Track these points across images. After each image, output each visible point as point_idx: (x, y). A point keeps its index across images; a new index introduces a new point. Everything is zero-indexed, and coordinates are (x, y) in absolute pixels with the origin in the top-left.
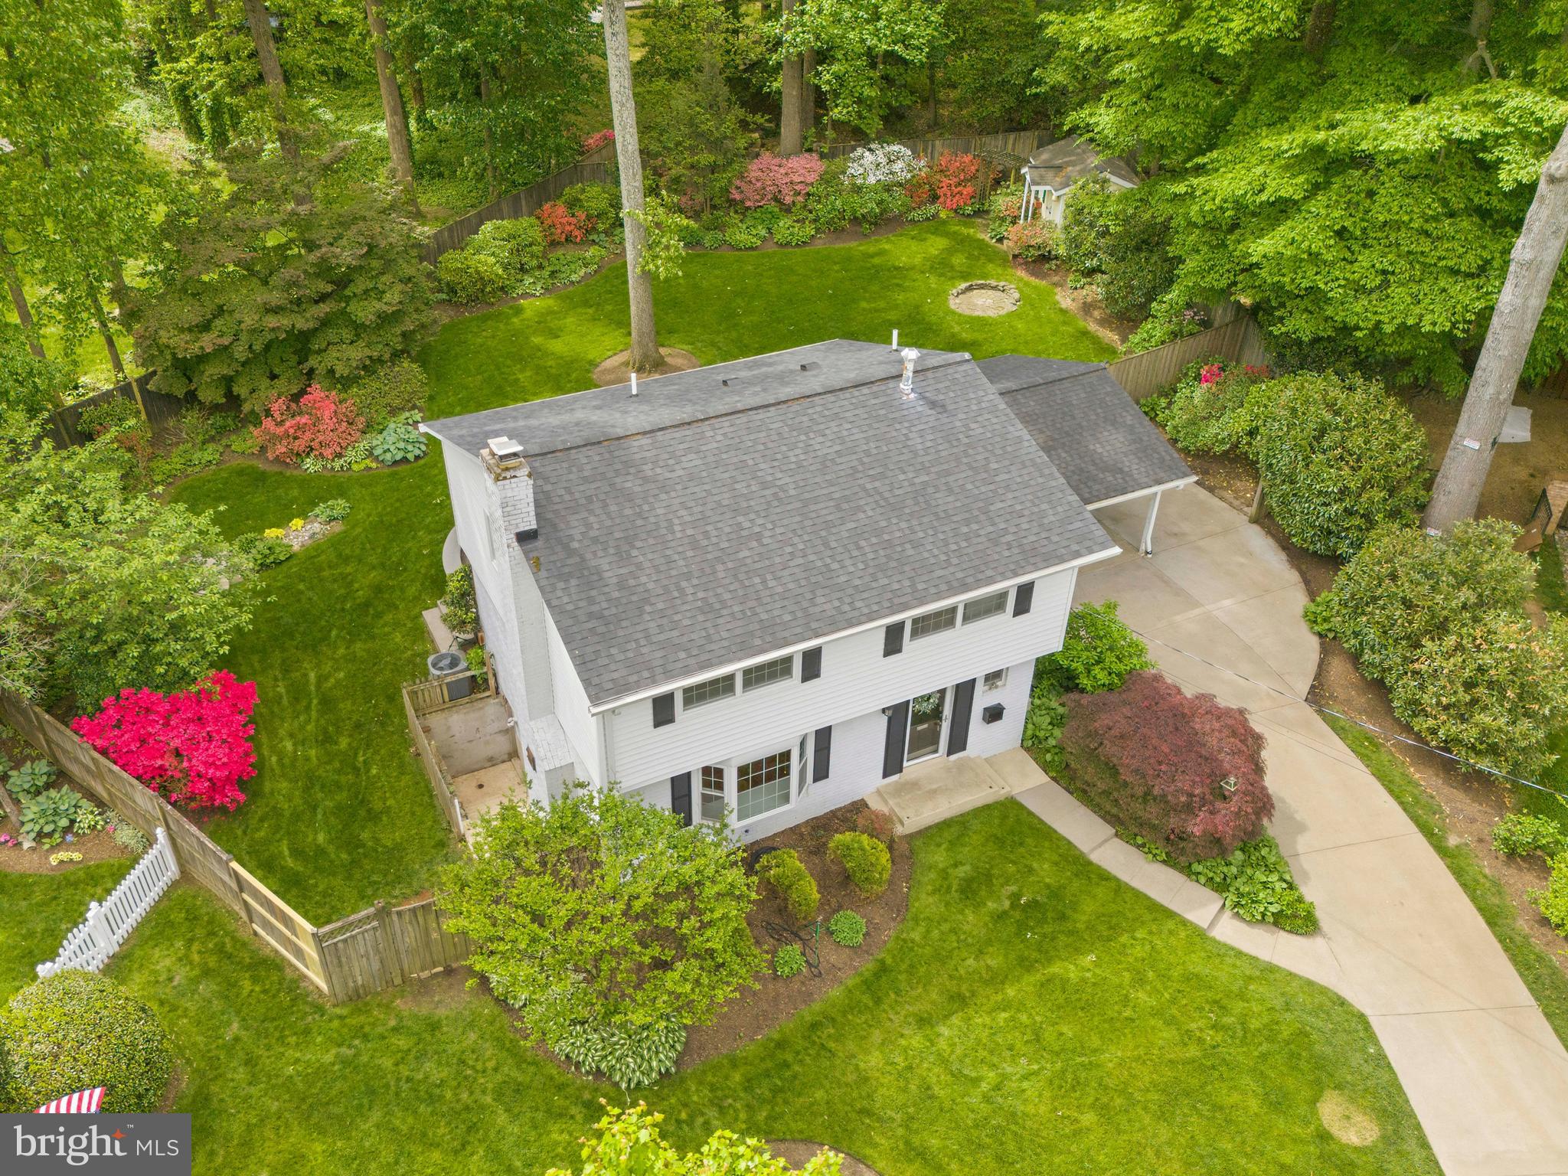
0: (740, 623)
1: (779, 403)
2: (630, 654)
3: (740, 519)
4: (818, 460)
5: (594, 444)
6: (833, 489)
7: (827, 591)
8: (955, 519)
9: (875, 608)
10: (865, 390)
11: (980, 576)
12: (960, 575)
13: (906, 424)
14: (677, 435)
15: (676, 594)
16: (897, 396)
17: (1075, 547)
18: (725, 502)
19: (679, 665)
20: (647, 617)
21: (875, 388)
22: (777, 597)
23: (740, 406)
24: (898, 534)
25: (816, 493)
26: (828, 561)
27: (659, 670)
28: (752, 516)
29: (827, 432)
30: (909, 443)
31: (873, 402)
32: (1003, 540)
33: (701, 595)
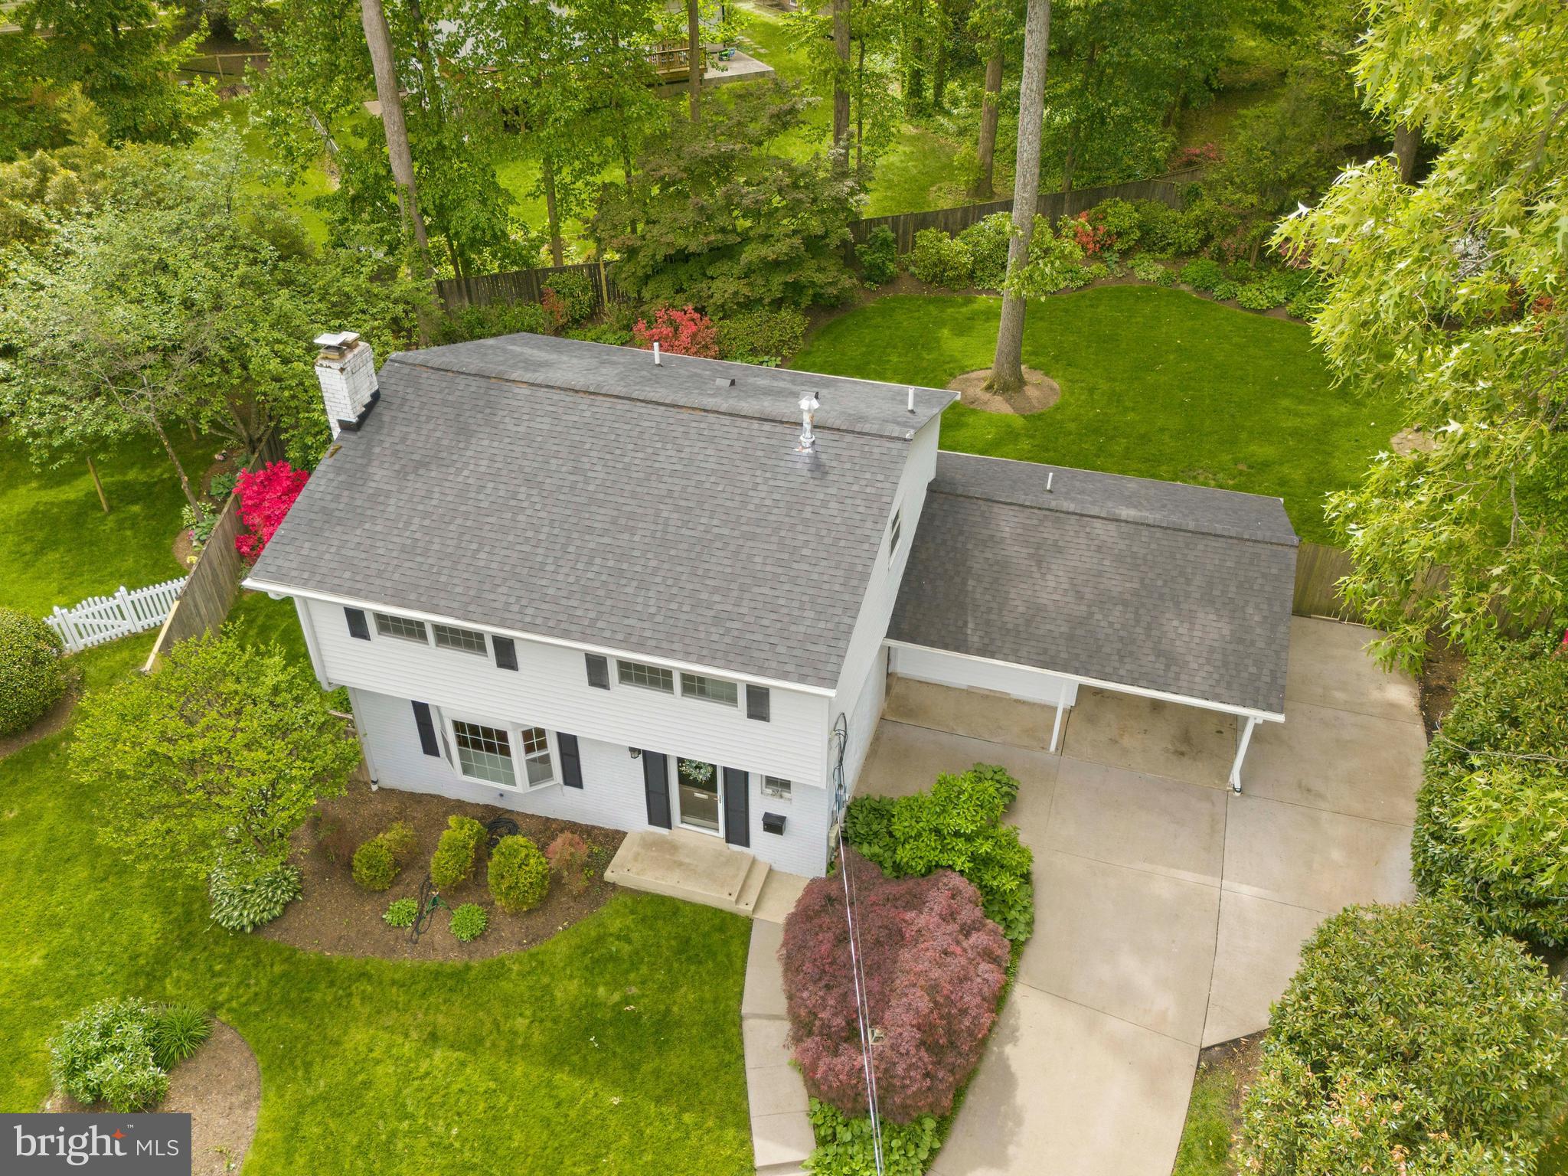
0: (421, 574)
1: (673, 406)
2: (314, 554)
3: (523, 489)
4: (649, 470)
5: (483, 377)
6: (632, 502)
7: (518, 585)
8: (708, 582)
9: (539, 621)
10: (767, 426)
11: (665, 645)
12: (648, 634)
13: (768, 475)
14: (556, 397)
15: (401, 525)
16: (792, 444)
17: (790, 668)
18: (527, 470)
19: (336, 581)
20: (358, 532)
21: (779, 428)
22: (472, 569)
23: (634, 395)
24: (638, 568)
25: (610, 498)
26: (550, 560)
27: (318, 578)
28: (535, 492)
29: (688, 449)
30: (751, 493)
31: (763, 440)
32: (729, 624)
33: (418, 535)
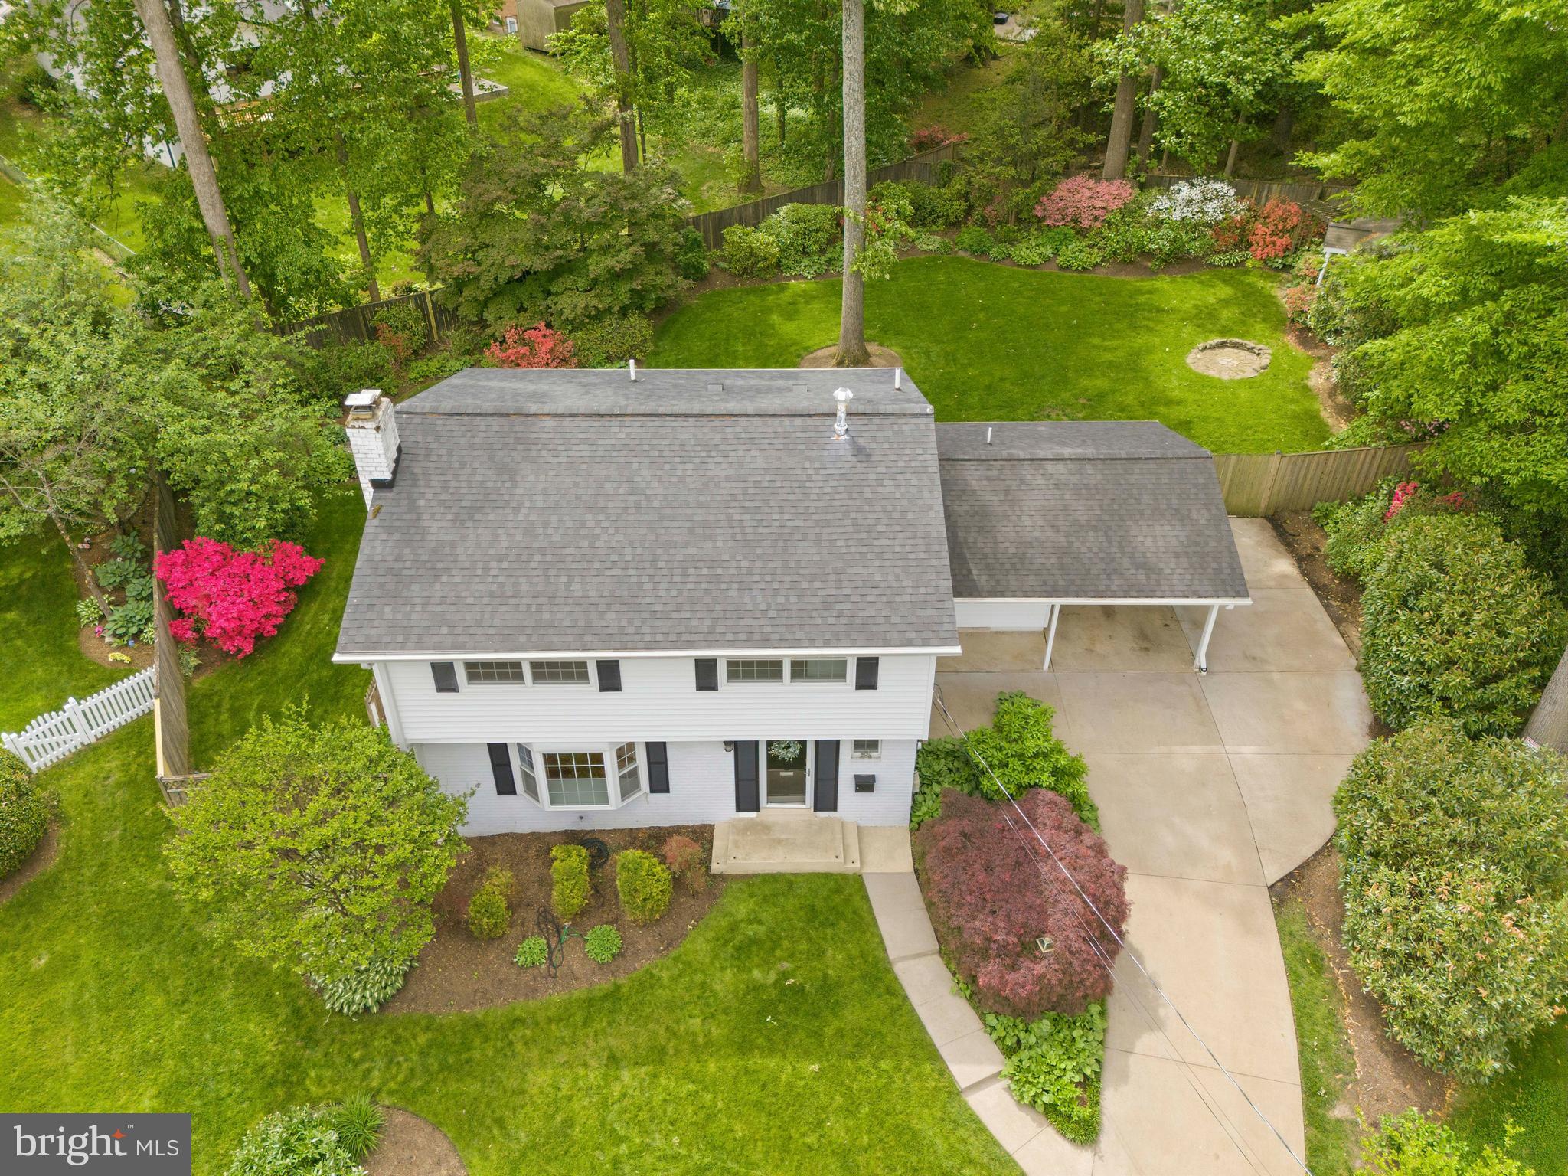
0: (520, 616)
1: (702, 416)
4: (705, 479)
5: (502, 415)
10: (798, 422)
13: (817, 465)
14: (583, 424)
16: (827, 434)
17: (911, 635)
18: (584, 498)
21: (809, 421)
29: (732, 454)
31: (799, 435)
